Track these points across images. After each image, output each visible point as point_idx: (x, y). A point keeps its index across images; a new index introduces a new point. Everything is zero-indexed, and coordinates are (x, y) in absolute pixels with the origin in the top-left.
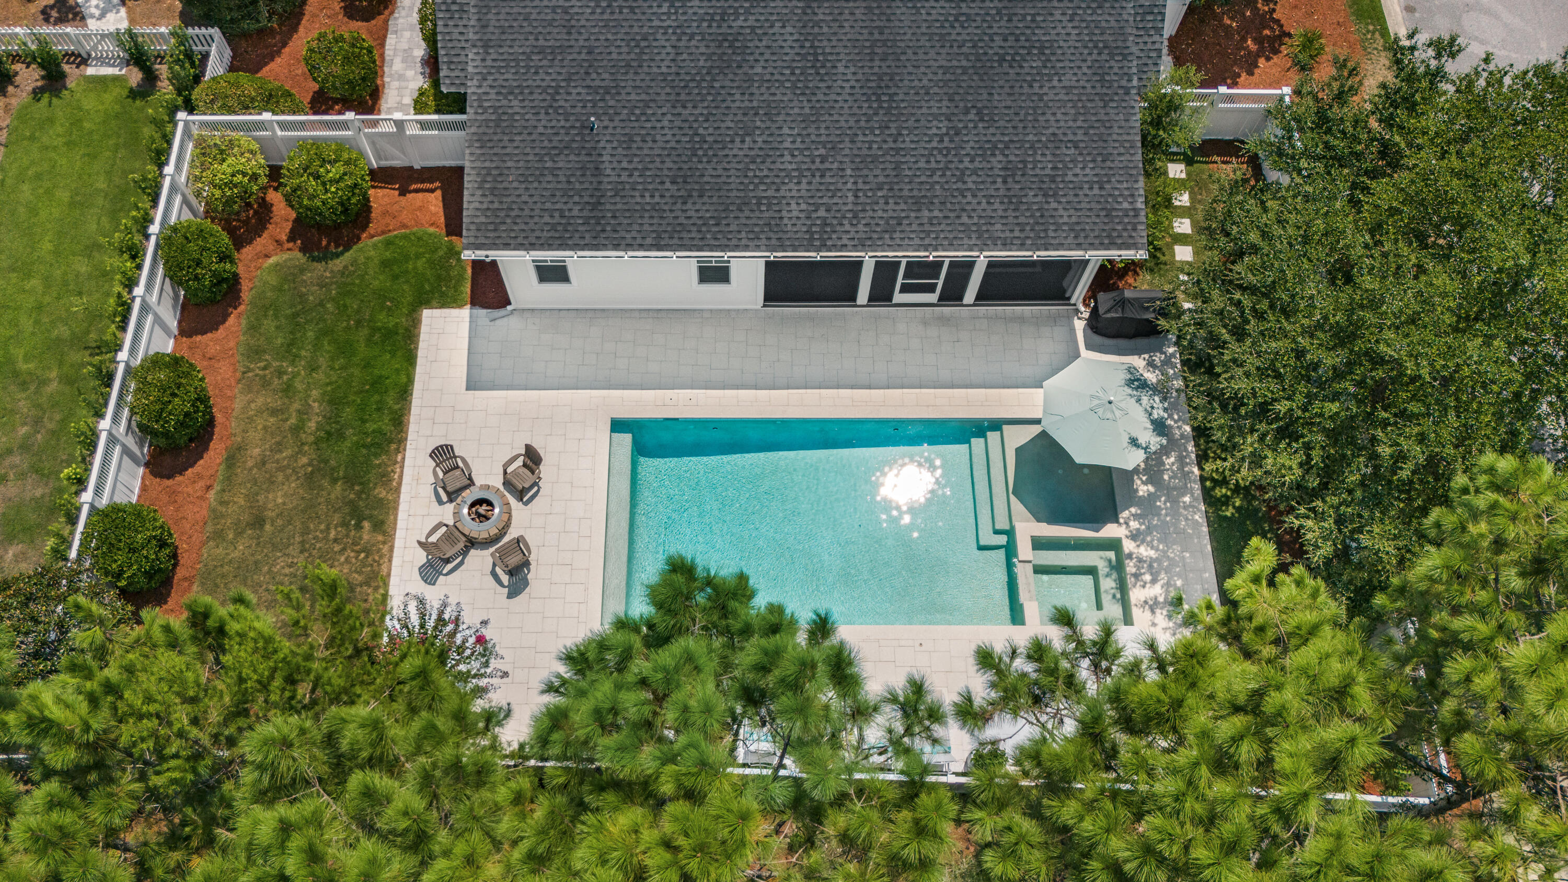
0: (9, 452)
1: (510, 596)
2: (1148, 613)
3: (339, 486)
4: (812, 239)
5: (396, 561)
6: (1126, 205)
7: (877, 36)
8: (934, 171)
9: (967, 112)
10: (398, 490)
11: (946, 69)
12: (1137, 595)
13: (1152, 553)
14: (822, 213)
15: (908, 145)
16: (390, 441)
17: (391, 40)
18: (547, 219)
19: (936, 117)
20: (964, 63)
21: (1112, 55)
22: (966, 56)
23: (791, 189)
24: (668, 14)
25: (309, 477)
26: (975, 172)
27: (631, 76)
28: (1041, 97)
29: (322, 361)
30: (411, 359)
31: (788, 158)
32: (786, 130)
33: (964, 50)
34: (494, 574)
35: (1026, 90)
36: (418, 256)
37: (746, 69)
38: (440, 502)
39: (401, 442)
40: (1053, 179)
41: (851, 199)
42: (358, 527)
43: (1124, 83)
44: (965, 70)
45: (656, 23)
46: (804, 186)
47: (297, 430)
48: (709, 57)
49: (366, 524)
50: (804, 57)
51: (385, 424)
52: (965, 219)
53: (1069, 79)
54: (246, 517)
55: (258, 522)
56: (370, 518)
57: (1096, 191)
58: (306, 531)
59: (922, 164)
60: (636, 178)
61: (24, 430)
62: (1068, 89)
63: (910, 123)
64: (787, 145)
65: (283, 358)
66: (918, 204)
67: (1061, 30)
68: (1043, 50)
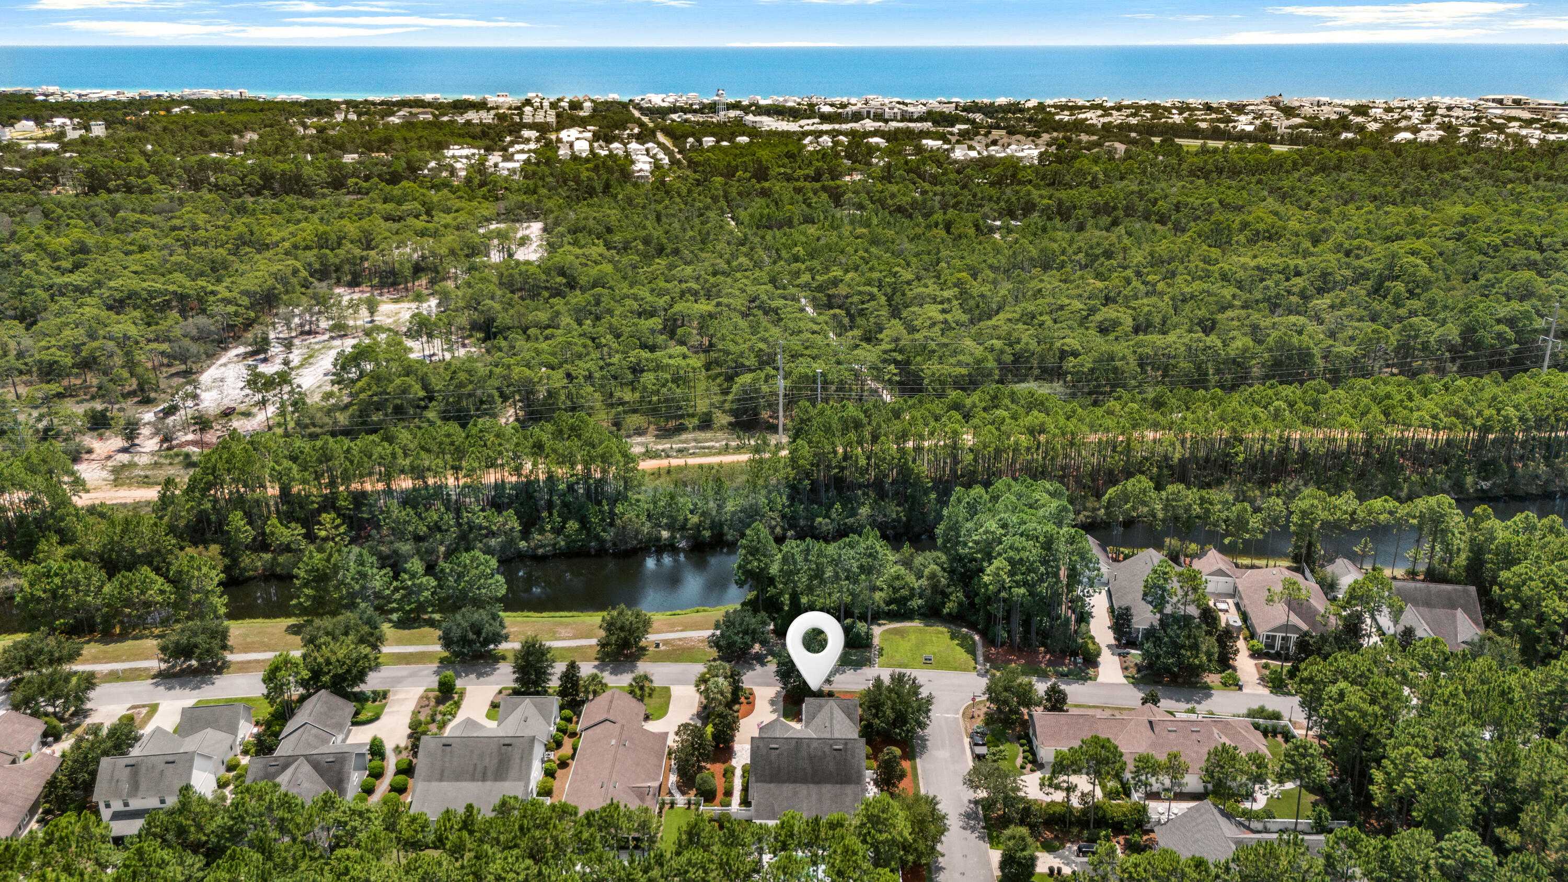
17: (733, 794)
53: (850, 798)
67: (849, 791)
68: (846, 794)
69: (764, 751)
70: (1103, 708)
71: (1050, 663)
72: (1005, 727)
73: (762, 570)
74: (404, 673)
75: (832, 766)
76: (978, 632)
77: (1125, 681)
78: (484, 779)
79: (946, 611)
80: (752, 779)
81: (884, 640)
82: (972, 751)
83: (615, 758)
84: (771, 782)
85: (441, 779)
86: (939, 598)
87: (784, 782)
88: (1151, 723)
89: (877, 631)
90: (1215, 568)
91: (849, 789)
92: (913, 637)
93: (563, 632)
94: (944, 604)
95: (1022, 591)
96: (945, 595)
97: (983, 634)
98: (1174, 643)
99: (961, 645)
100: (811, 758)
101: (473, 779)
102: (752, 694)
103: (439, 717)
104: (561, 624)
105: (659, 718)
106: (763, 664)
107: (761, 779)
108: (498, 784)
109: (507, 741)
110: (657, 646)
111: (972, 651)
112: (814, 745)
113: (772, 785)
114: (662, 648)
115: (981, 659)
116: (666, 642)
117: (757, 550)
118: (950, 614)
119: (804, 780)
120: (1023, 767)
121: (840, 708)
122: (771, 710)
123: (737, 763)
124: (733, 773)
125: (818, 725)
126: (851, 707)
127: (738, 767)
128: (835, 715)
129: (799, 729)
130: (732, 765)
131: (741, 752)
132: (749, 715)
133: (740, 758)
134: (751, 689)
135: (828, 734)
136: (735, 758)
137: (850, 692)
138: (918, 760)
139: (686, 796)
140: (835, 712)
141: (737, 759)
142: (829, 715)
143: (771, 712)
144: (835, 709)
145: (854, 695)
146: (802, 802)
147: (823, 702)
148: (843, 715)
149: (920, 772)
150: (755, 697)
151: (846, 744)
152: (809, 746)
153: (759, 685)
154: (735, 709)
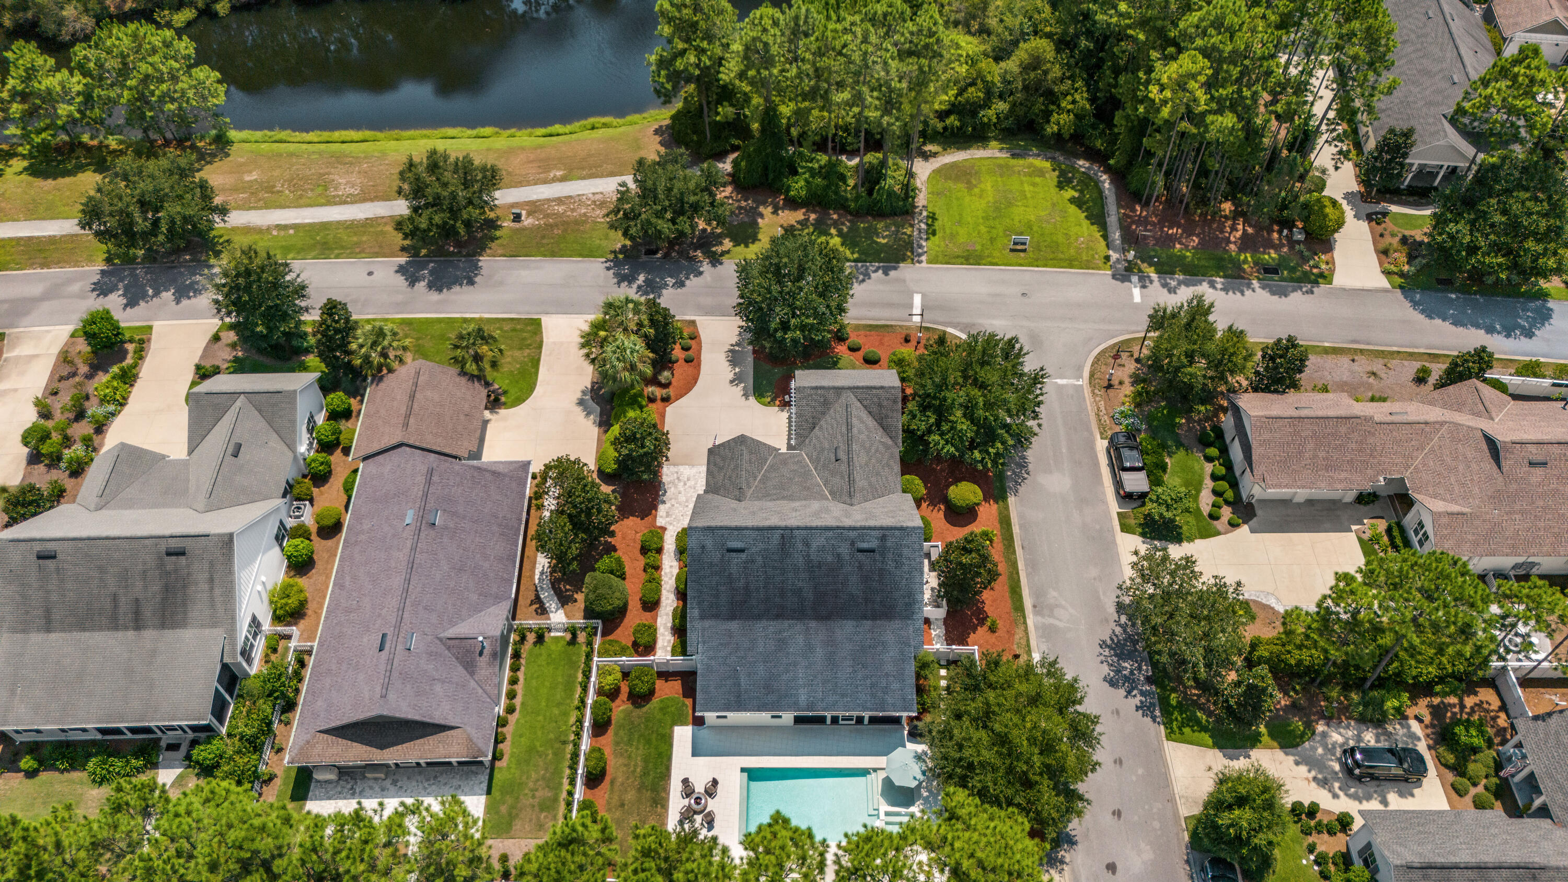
1: (708, 830)
3: (649, 792)
4: (809, 707)
5: (669, 819)
6: (911, 697)
7: (829, 639)
8: (848, 685)
9: (858, 665)
10: (669, 793)
11: (852, 651)
14: (811, 699)
15: (839, 676)
16: (666, 776)
17: (659, 620)
19: (848, 666)
20: (858, 648)
21: (905, 646)
22: (858, 646)
23: (801, 691)
24: (762, 631)
25: (639, 789)
26: (861, 685)
28: (882, 660)
30: (671, 745)
31: (800, 680)
32: (800, 671)
33: (858, 643)
34: (702, 823)
35: (878, 657)
36: (672, 706)
37: (787, 650)
38: (684, 798)
39: (670, 775)
40: (886, 688)
41: (821, 693)
42: (656, 806)
43: (909, 655)
44: (858, 651)
45: (759, 635)
46: (806, 690)
47: (634, 772)
48: (775, 646)
49: (659, 806)
50: (806, 646)
51: (663, 770)
52: (858, 701)
53: (891, 654)
54: (618, 804)
55: (622, 805)
56: (660, 802)
57: (901, 692)
58: (639, 808)
59: (844, 683)
60: (752, 687)
61: (543, 772)
62: (891, 657)
63: (840, 669)
64: (801, 676)
65: (627, 745)
66: (843, 696)
67: (889, 637)
68: (884, 644)
69: (716, 557)
70: (1353, 354)
71: (1246, 243)
72: (1174, 411)
73: (705, 70)
74: (36, 290)
75: (854, 585)
76: (1108, 170)
77: (1383, 282)
78: (138, 624)
79: (1051, 129)
80: (693, 612)
81: (937, 194)
82: (1118, 484)
83: (411, 565)
84: (732, 617)
85: (48, 627)
86: (1039, 104)
87: (759, 617)
88: (1491, 442)
89: (923, 170)
90: (1545, 18)
91: (890, 631)
92: (988, 184)
93: (345, 182)
94: (1047, 115)
95: (1228, 120)
96: (1052, 97)
97: (1119, 177)
98: (1514, 227)
99: (1078, 202)
100: (812, 567)
101: (115, 625)
102: (694, 337)
103: (94, 409)
104: (339, 159)
105: (519, 401)
106: (715, 260)
107: (711, 613)
108: (169, 634)
109: (174, 544)
110: (517, 218)
111: (1098, 218)
112: (818, 542)
113: (734, 625)
114: (527, 222)
115: (1116, 235)
116: (534, 207)
117: (694, 25)
118: (1058, 136)
119: (799, 614)
120: (1213, 517)
121: (865, 407)
122: (731, 376)
123: (668, 515)
124: (659, 551)
125: (823, 450)
126: (885, 403)
127: (670, 528)
128: (855, 430)
129: (784, 450)
130: (658, 524)
131: (676, 486)
132: (690, 389)
133: (673, 502)
134: (693, 323)
135: (842, 477)
136: (664, 502)
137: (877, 326)
138: (1011, 500)
139: (569, 607)
140: (855, 421)
141: (668, 505)
142: (844, 429)
143: (731, 382)
144: (854, 412)
145: (886, 339)
146: (795, 664)
147: (831, 395)
148: (871, 422)
149: (1016, 529)
150: (700, 344)
151: (883, 538)
152: (807, 545)
153: (707, 314)
154: (663, 381)
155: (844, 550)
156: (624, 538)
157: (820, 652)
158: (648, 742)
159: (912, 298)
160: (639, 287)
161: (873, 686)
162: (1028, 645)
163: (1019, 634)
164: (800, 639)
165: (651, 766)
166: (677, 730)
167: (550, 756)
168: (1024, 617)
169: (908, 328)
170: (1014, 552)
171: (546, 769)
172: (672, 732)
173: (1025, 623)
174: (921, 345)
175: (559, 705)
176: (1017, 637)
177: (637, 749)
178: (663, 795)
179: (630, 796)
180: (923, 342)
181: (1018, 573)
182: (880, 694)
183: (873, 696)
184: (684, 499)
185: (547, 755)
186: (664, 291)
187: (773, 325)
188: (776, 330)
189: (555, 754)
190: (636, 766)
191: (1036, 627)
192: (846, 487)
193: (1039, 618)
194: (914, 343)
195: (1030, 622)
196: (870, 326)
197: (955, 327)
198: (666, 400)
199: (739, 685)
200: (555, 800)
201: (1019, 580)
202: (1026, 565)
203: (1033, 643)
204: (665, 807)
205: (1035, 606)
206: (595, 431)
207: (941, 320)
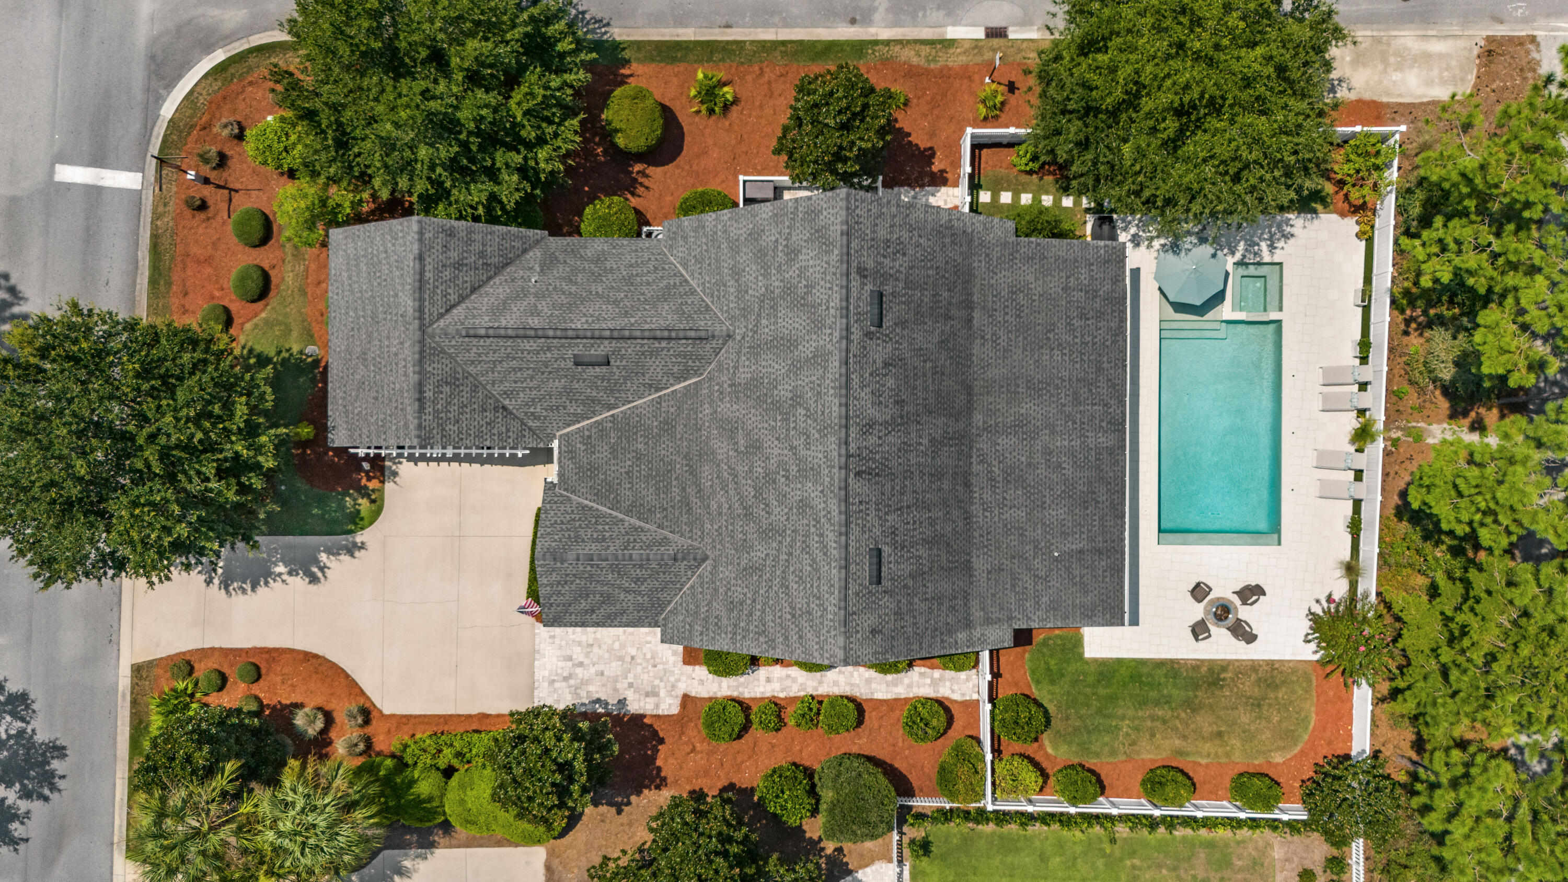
0: (1178, 877)
1: (1264, 593)
2: (1277, 251)
3: (1199, 694)
4: (1118, 431)
5: (1244, 657)
6: (1102, 251)
7: (1004, 389)
8: (1082, 360)
9: (1048, 339)
10: (1202, 661)
11: (1025, 350)
12: (1267, 258)
13: (1242, 243)
14: (1104, 424)
15: (1067, 374)
16: (1173, 668)
18: (1108, 579)
19: (1051, 357)
20: (1021, 339)
21: (1017, 251)
22: (1017, 337)
23: (1091, 442)
24: (991, 512)
25: (1194, 711)
26: (1082, 336)
27: (1027, 533)
28: (1041, 295)
29: (1120, 712)
30: (1120, 661)
31: (1073, 443)
32: (1058, 444)
33: (1013, 338)
34: (1252, 604)
35: (1036, 303)
36: (1046, 663)
37: (1023, 467)
38: (1210, 636)
39: (1172, 661)
40: (1087, 292)
41: (1096, 407)
42: (1224, 680)
43: (1033, 246)
44: (1025, 338)
45: (996, 519)
46: (1089, 434)
47: (1164, 722)
48: (1016, 488)
49: (1222, 676)
50: (1016, 432)
51: (1161, 672)
52: (1108, 343)
53: (1031, 278)
54: (1217, 742)
55: (1220, 734)
56: (1219, 674)
57: (1094, 268)
58: (1226, 708)
59: (1078, 366)
60: (1085, 530)
61: (1164, 871)
62: (1036, 279)
63: (1054, 371)
64: (1066, 443)
65: (1117, 735)
66: (1099, 370)
67: (1003, 279)
68: (1014, 291)
75: (927, 337)
87: (968, 519)
100: (902, 418)
102: (183, 665)
119: (963, 444)
121: (462, 299)
122: (299, 582)
123: (653, 693)
124: (744, 706)
125: (568, 392)
126: (454, 255)
127: (682, 688)
128: (534, 322)
129: (551, 472)
130: (675, 710)
131: (584, 682)
132: (334, 667)
133: (622, 685)
134: (138, 670)
135: (654, 353)
136: (622, 702)
137: (155, 268)
138: (618, 33)
139: (851, 860)
140: (509, 320)
141: (630, 695)
142: (527, 345)
143: (314, 580)
144: (483, 321)
145: (194, 250)
146: (1047, 452)
147: (436, 368)
148: (497, 289)
149: (688, 34)
150: (205, 653)
151: (862, 272)
152: (871, 424)
153: (112, 639)
154: (320, 725)
155: (879, 352)
156: (706, 773)
157: (1028, 408)
158: (1112, 699)
159: (69, 186)
160: (26, 794)
161: (1083, 316)
162: (931, 43)
163: (907, 55)
164: (1004, 442)
165: (1154, 694)
166: (1090, 652)
167: (1137, 862)
168: (876, 42)
169: (161, 201)
170: (740, 44)
171: (1160, 866)
172: (1095, 660)
173: (887, 43)
174: (213, 175)
175: (1043, 858)
176: (915, 61)
177: (1123, 718)
178: (1204, 669)
179: (1204, 722)
180: (206, 170)
181: (784, 43)
182: (1097, 305)
183: (1099, 315)
184: (615, 665)
185: (1134, 867)
186: (40, 738)
187: (232, 496)
188: (243, 489)
189: (1132, 854)
190: (1153, 718)
191: (896, 24)
192: (683, 347)
193: (878, 16)
194: (206, 191)
195: (885, 34)
196: (153, 282)
197: (159, 100)
198: (367, 714)
199: (1081, 552)
200: (1210, 845)
201: (801, 42)
202: (766, 25)
203: (926, 33)
204: (1225, 665)
205: (853, 21)
206: (438, 852)
207: (136, 127)
